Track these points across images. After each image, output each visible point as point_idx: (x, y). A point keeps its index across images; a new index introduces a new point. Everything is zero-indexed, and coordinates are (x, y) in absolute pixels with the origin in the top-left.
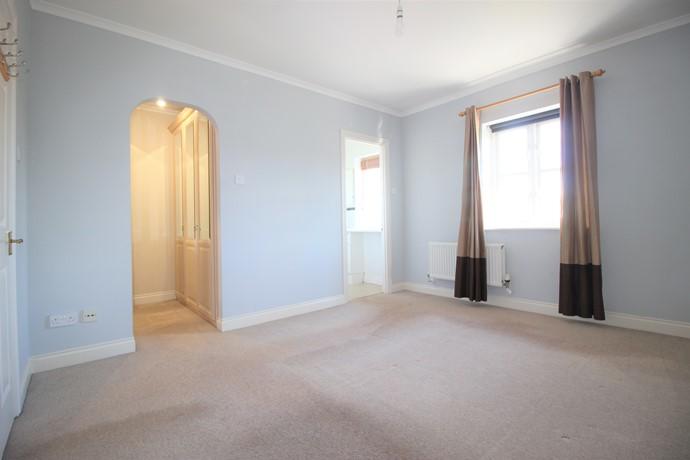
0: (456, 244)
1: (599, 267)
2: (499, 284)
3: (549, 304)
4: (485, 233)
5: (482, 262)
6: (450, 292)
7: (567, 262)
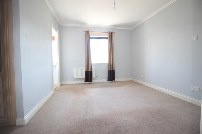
0: (85, 68)
1: (114, 71)
2: (95, 77)
3: (105, 80)
4: (92, 65)
5: (91, 72)
6: (83, 82)
7: (109, 70)
